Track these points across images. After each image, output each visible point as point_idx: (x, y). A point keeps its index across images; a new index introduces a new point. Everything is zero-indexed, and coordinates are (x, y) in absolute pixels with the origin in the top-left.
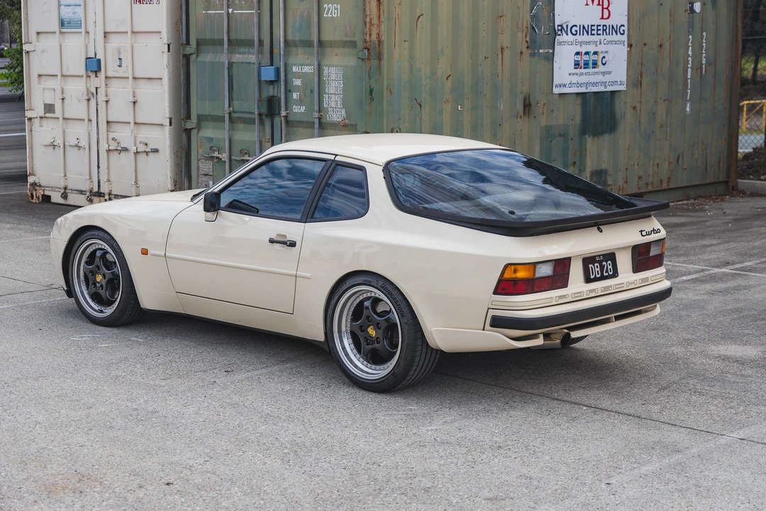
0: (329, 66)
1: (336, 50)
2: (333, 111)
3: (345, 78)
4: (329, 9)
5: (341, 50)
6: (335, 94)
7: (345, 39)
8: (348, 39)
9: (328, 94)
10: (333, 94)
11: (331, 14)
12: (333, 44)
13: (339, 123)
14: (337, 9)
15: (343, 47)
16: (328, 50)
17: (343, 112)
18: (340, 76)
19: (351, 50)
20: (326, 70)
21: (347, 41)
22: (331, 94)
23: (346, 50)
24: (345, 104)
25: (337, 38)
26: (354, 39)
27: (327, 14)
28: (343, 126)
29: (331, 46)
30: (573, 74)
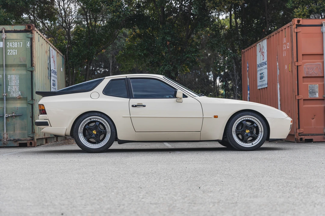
0: (11, 75)
1: (13, 68)
2: (14, 93)
3: (20, 79)
4: (10, 52)
5: (17, 68)
6: (15, 86)
7: (20, 63)
8: (22, 63)
9: (11, 86)
10: (14, 86)
11: (12, 53)
12: (12, 66)
13: (16, 98)
14: (15, 52)
15: (18, 67)
16: (9, 68)
17: (19, 93)
18: (18, 78)
19: (22, 68)
20: (9, 77)
21: (21, 64)
22: (12, 86)
23: (19, 68)
24: (20, 90)
25: (15, 63)
26: (25, 63)
27: (10, 53)
28: (19, 98)
29: (11, 67)
30: (52, 88)
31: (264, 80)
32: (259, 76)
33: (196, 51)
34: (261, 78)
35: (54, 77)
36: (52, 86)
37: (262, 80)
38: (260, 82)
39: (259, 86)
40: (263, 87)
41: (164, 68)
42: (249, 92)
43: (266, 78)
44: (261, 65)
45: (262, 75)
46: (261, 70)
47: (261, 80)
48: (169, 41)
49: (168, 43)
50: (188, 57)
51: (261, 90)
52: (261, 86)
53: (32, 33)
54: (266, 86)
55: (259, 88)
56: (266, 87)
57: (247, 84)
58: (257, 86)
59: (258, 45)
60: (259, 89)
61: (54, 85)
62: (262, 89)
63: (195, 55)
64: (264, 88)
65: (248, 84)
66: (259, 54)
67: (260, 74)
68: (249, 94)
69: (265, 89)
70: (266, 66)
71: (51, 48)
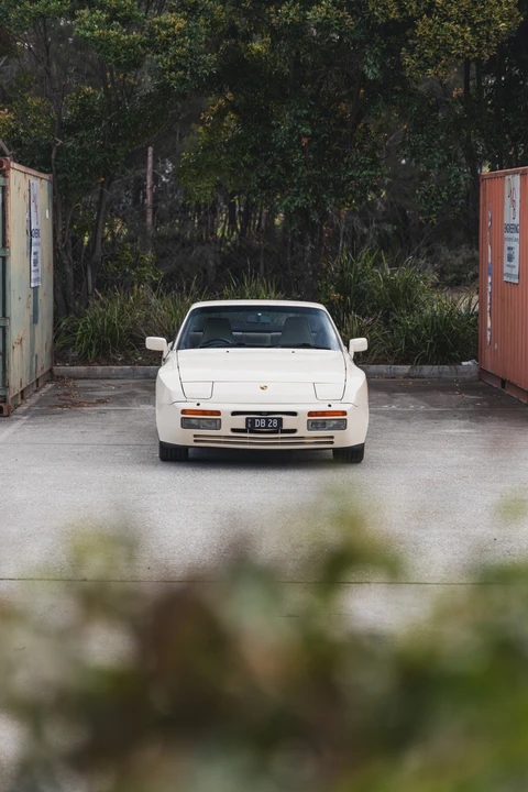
30: (34, 271)
32: (506, 252)
33: (373, 163)
34: (510, 258)
35: (37, 244)
36: (33, 268)
37: (511, 263)
38: (507, 266)
39: (506, 274)
40: (512, 280)
41: (292, 202)
42: (490, 279)
43: (516, 262)
44: (511, 228)
46: (510, 239)
47: (509, 263)
48: (305, 135)
49: (305, 140)
50: (352, 178)
51: (509, 284)
52: (509, 275)
53: (5, 176)
54: (516, 281)
55: (506, 279)
56: (517, 284)
57: (488, 258)
58: (502, 274)
59: (507, 177)
60: (507, 282)
61: (36, 263)
62: (511, 283)
63: (371, 173)
64: (514, 284)
65: (490, 260)
66: (507, 201)
67: (509, 249)
69: (516, 287)
70: (517, 236)
71: (33, 180)
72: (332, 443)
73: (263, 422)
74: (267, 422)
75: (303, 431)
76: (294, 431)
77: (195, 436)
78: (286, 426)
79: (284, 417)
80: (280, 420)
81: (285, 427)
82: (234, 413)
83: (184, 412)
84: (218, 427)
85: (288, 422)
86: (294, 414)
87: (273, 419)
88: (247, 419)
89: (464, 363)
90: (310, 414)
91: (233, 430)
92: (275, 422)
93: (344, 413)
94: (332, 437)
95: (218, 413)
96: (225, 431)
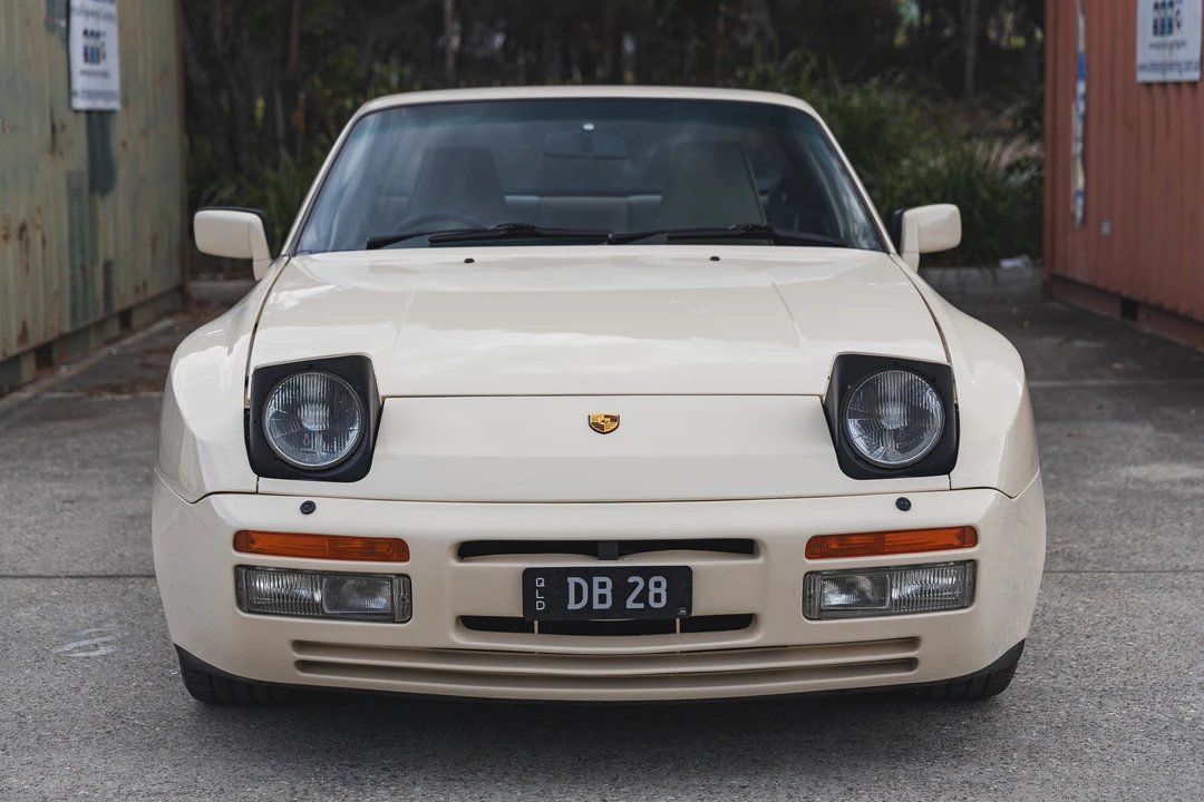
30: (83, 73)
31: (1181, 44)
32: (1146, 15)
34: (1163, 27)
35: (92, 13)
36: (78, 62)
37: (1169, 39)
38: (1152, 46)
39: (1144, 67)
40: (1172, 76)
42: (1081, 88)
45: (1170, 13)
47: (1158, 39)
51: (1156, 89)
52: (1155, 67)
54: (1195, 75)
55: (1142, 77)
56: (1193, 84)
57: (1075, 43)
58: (1130, 64)
60: (1149, 85)
62: (1164, 85)
64: (1178, 84)
65: (1081, 46)
67: (1156, 6)
68: (1086, 97)
69: (1186, 91)
72: (910, 664)
73: (603, 590)
74: (622, 590)
75: (782, 623)
76: (743, 622)
77: (300, 645)
78: (705, 602)
79: (698, 563)
80: (681, 581)
81: (703, 604)
82: (470, 549)
83: (245, 540)
84: (401, 611)
85: (716, 586)
86: (744, 547)
87: (647, 573)
88: (529, 575)
89: (1007, 264)
90: (819, 545)
91: (470, 623)
92: (659, 590)
93: (967, 535)
94: (912, 642)
95: (396, 548)
96: (432, 626)
